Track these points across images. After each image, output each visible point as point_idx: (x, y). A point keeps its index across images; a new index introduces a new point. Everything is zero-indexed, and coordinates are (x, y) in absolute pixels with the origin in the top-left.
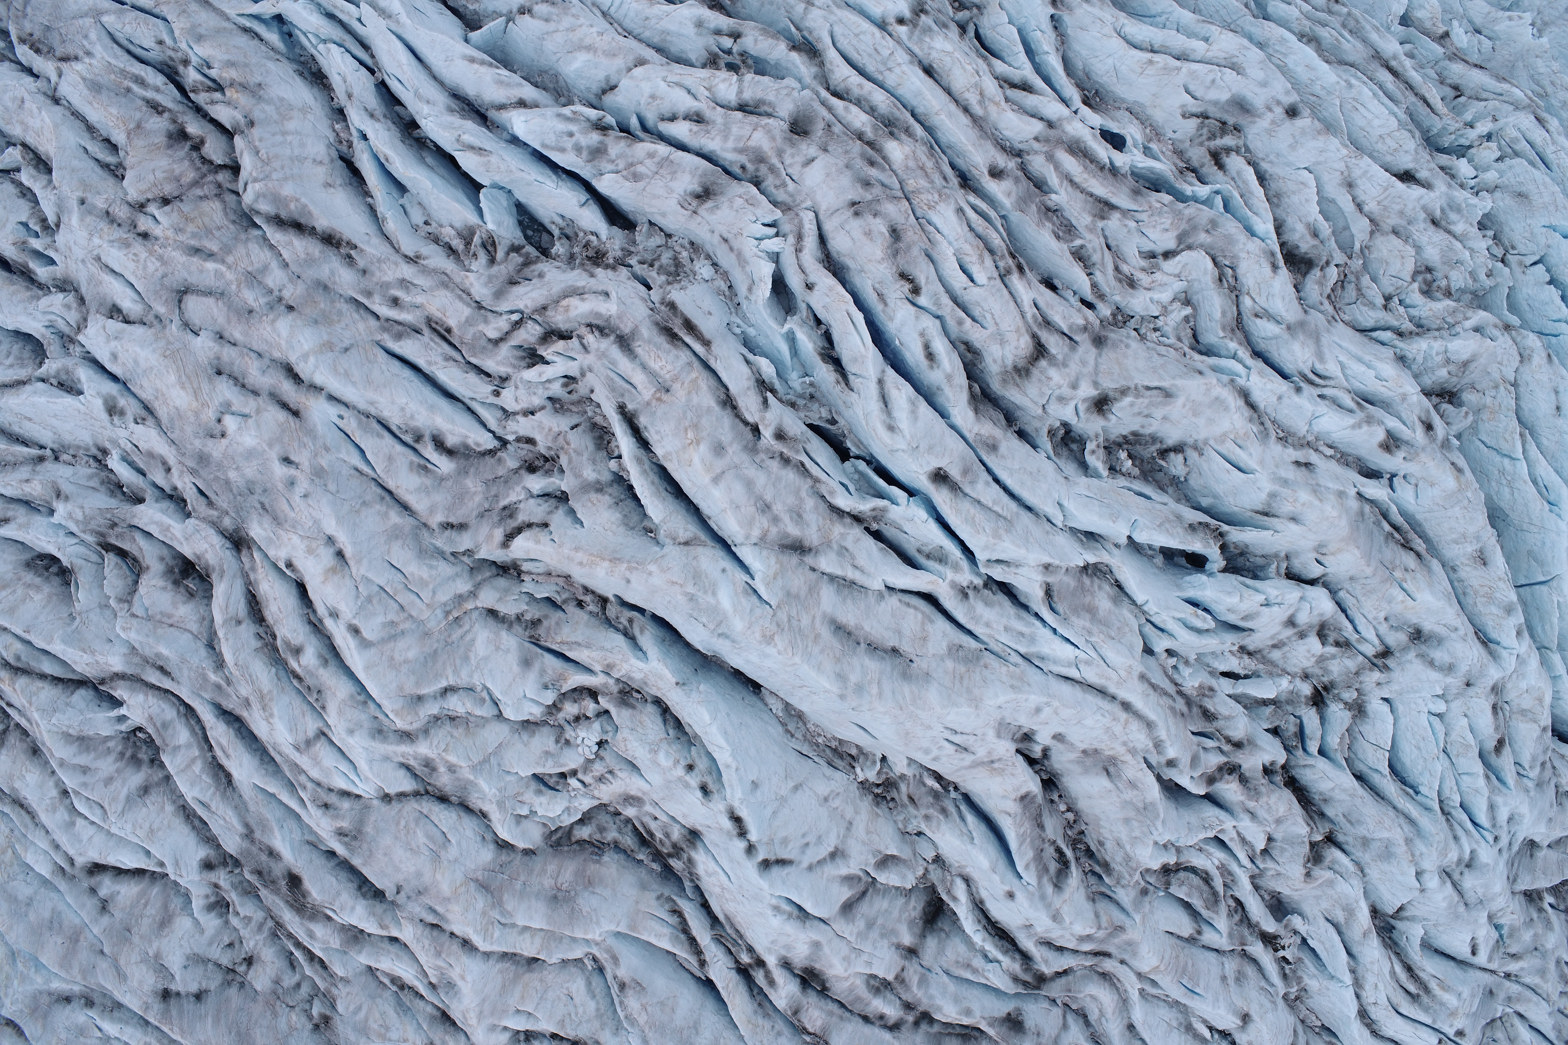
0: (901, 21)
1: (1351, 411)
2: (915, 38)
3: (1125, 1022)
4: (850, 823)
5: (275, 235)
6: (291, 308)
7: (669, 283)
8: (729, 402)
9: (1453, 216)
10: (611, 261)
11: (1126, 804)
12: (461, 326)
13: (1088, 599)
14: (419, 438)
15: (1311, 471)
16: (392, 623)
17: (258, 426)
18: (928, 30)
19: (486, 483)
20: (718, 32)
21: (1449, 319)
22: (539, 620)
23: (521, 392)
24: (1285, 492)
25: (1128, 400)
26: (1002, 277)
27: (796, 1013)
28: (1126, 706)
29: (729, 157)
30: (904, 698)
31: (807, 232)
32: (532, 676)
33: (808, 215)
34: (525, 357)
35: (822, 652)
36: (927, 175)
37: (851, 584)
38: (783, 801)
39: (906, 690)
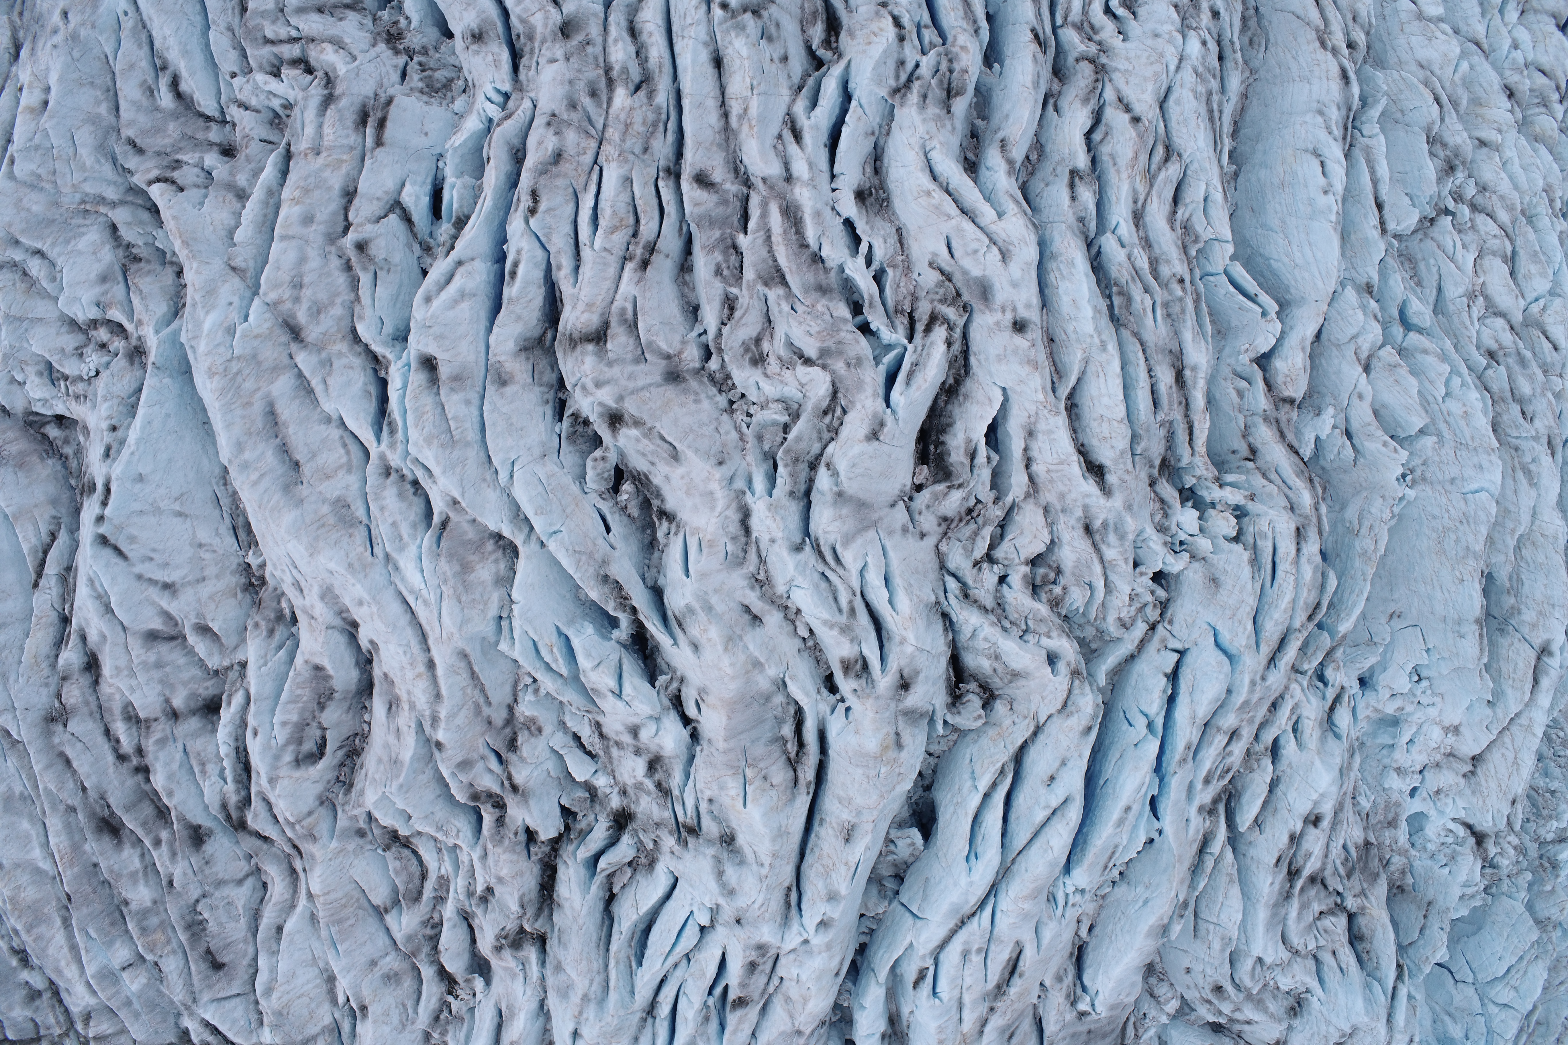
0: (724, 6)
1: (840, 611)
2: (725, 26)
3: (279, 921)
4: (204, 579)
7: (421, 92)
8: (350, 195)
9: (1112, 538)
10: (401, 47)
11: (387, 746)
12: (256, 12)
13: (471, 558)
14: (164, 68)
15: (753, 625)
16: (39, 176)
18: (741, 28)
19: (184, 135)
21: (1030, 623)
22: (140, 260)
23: (248, 87)
24: (702, 616)
25: (634, 432)
26: (625, 258)
27: (64, 678)
28: (431, 665)
29: (514, 20)
30: (269, 501)
31: (515, 116)
32: (97, 290)
33: (527, 104)
34: (274, 66)
35: (243, 417)
36: (625, 133)
37: (311, 391)
38: (157, 511)
39: (276, 497)
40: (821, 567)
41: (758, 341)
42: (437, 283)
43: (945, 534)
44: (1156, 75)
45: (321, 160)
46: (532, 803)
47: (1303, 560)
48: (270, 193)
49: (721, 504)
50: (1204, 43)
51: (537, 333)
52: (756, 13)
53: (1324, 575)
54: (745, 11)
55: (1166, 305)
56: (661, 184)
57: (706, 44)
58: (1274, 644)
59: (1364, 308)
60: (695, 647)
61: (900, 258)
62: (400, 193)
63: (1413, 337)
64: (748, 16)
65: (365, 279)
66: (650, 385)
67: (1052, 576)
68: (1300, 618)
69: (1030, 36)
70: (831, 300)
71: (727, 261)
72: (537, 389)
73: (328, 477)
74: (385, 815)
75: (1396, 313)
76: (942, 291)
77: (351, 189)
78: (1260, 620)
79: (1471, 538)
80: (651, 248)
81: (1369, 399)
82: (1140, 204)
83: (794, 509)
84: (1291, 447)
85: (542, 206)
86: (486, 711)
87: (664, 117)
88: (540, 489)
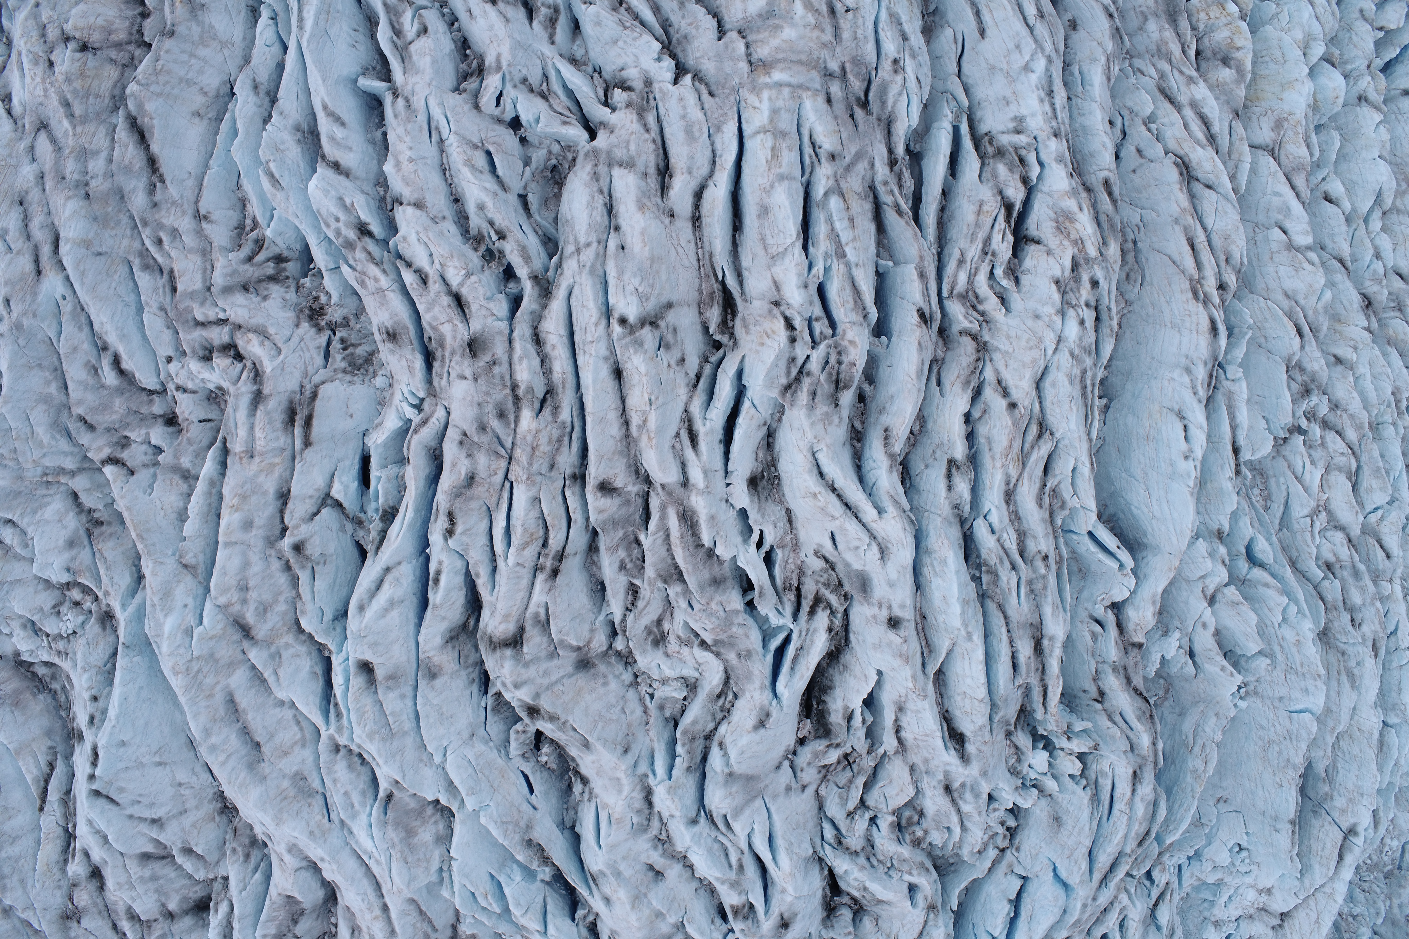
0: (623, 321)
1: (730, 867)
2: (624, 342)
4: (186, 811)
5: (122, 133)
6: (88, 196)
7: (344, 371)
8: (284, 497)
9: (969, 796)
10: (323, 323)
12: (185, 293)
13: (414, 824)
14: (105, 348)
15: (656, 882)
16: (2, 455)
17: (10, 264)
18: (639, 344)
19: (130, 410)
20: (491, 223)
21: (894, 862)
22: (102, 523)
23: (183, 373)
24: (612, 879)
26: (537, 567)
27: (74, 885)
28: (386, 910)
29: (425, 324)
30: (237, 778)
31: (430, 424)
32: (66, 556)
33: (441, 413)
34: (206, 349)
35: (207, 707)
36: (532, 456)
37: (264, 681)
38: (140, 765)
39: (242, 775)
40: (714, 833)
41: (659, 622)
42: (369, 591)
43: (825, 777)
44: (1034, 361)
45: (255, 465)
47: (1137, 799)
48: (212, 483)
49: (626, 790)
50: (1082, 322)
51: (461, 622)
52: (653, 324)
53: (1155, 804)
54: (643, 325)
55: (1030, 582)
56: (568, 493)
57: (606, 359)
58: (1107, 867)
59: (1212, 554)
60: (607, 900)
61: (789, 538)
62: (330, 486)
63: (1257, 573)
64: (647, 329)
65: (304, 576)
66: (563, 677)
67: (916, 818)
68: (1131, 846)
69: (916, 319)
70: (724, 591)
71: (629, 555)
72: (463, 673)
73: (286, 754)
75: (1243, 551)
76: (826, 576)
77: (285, 490)
78: (1094, 853)
79: (1292, 752)
80: (561, 556)
81: (1212, 629)
82: (1011, 486)
83: (690, 783)
84: (1136, 690)
85: (459, 529)
86: (434, 936)
87: (568, 429)
88: (470, 770)
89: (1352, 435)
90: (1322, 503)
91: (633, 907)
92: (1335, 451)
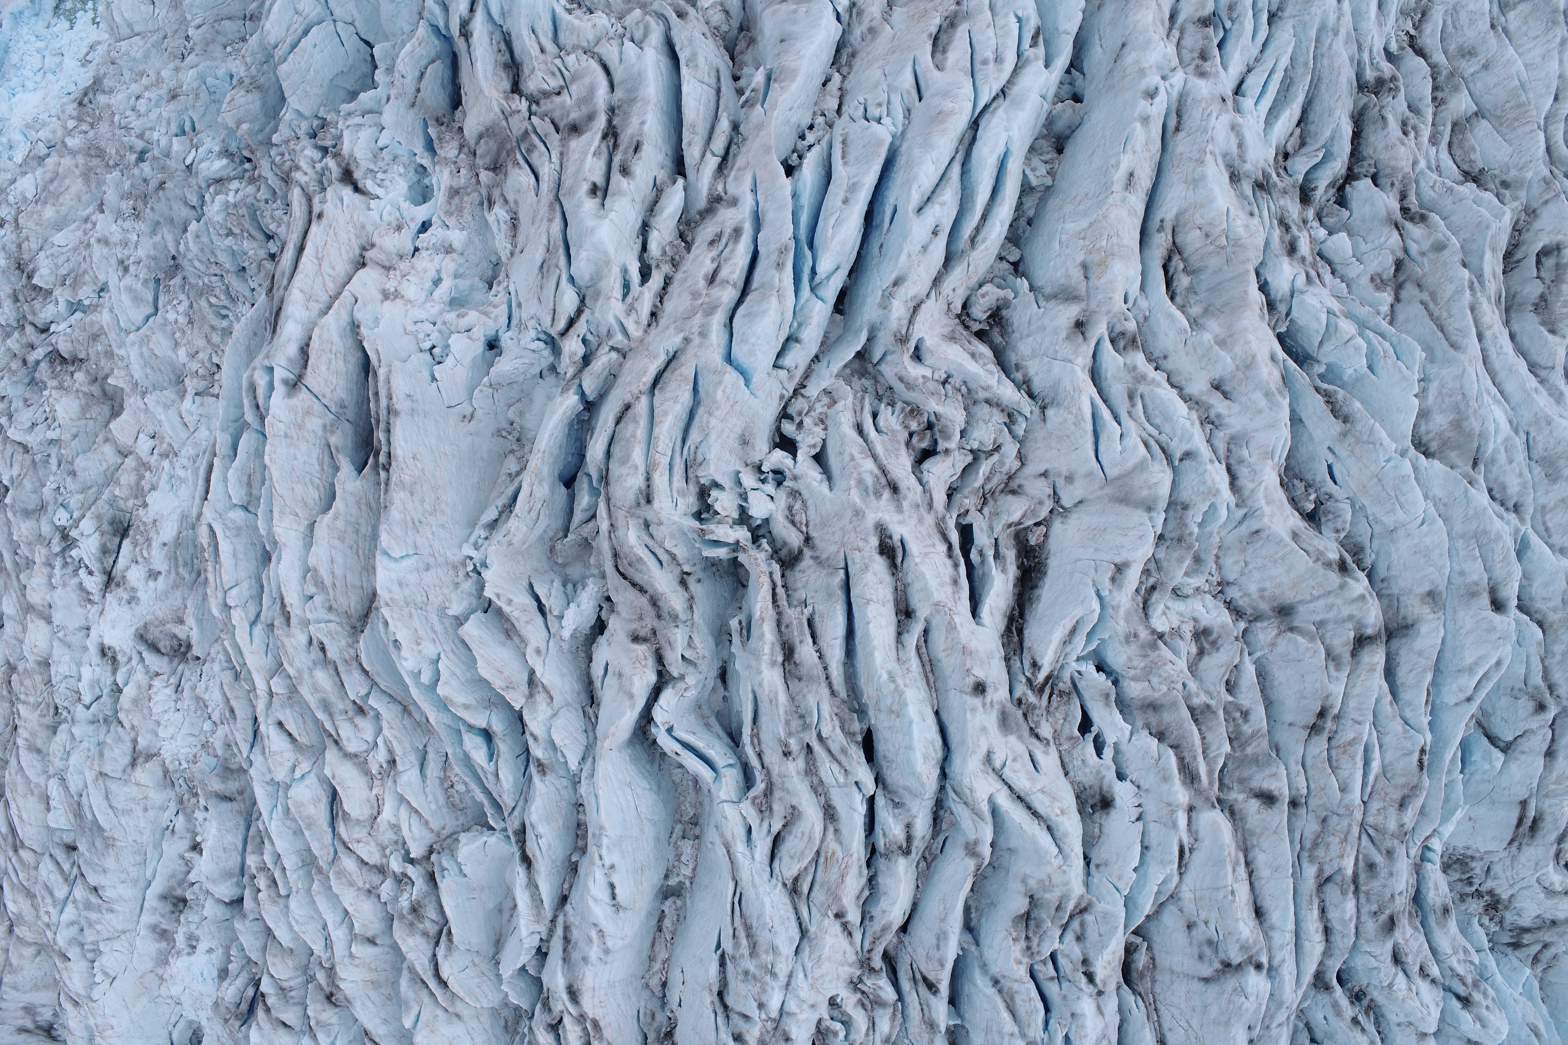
40: (1163, 438)
41: (1201, 653)
42: (1489, 680)
43: (1013, 478)
46: (1384, 213)
49: (1260, 494)
50: (761, 1006)
52: (1227, 966)
54: (1239, 965)
55: (806, 727)
56: (1304, 791)
57: (1272, 928)
58: (671, 377)
59: (551, 749)
60: (1273, 361)
61: (1066, 747)
62: (1504, 761)
63: (479, 720)
64: (1235, 962)
65: (1536, 679)
66: (1310, 601)
67: (914, 440)
68: (642, 405)
72: (1395, 591)
73: (1560, 501)
74: (1490, 202)
76: (1036, 718)
77: (1548, 759)
78: (692, 401)
79: (409, 505)
80: (1314, 730)
81: (530, 650)
82: (831, 828)
83: (1184, 492)
84: (643, 591)
85: (1415, 757)
86: (1425, 296)
88: (1403, 500)
89: (348, 863)
90: (377, 783)
91: (1254, 357)
92: (368, 843)
